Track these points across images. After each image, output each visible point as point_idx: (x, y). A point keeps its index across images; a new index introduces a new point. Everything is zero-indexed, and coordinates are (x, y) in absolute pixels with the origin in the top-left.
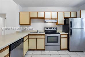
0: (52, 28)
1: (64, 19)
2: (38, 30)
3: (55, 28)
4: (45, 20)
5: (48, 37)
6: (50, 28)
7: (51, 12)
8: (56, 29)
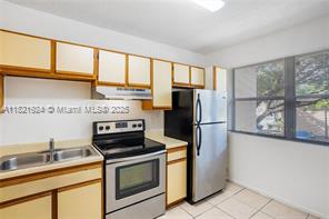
0: (125, 125)
1: (173, 87)
2: (55, 140)
3: (137, 123)
4: (99, 89)
5: (118, 169)
6: (118, 126)
7: (127, 55)
8: (141, 129)
